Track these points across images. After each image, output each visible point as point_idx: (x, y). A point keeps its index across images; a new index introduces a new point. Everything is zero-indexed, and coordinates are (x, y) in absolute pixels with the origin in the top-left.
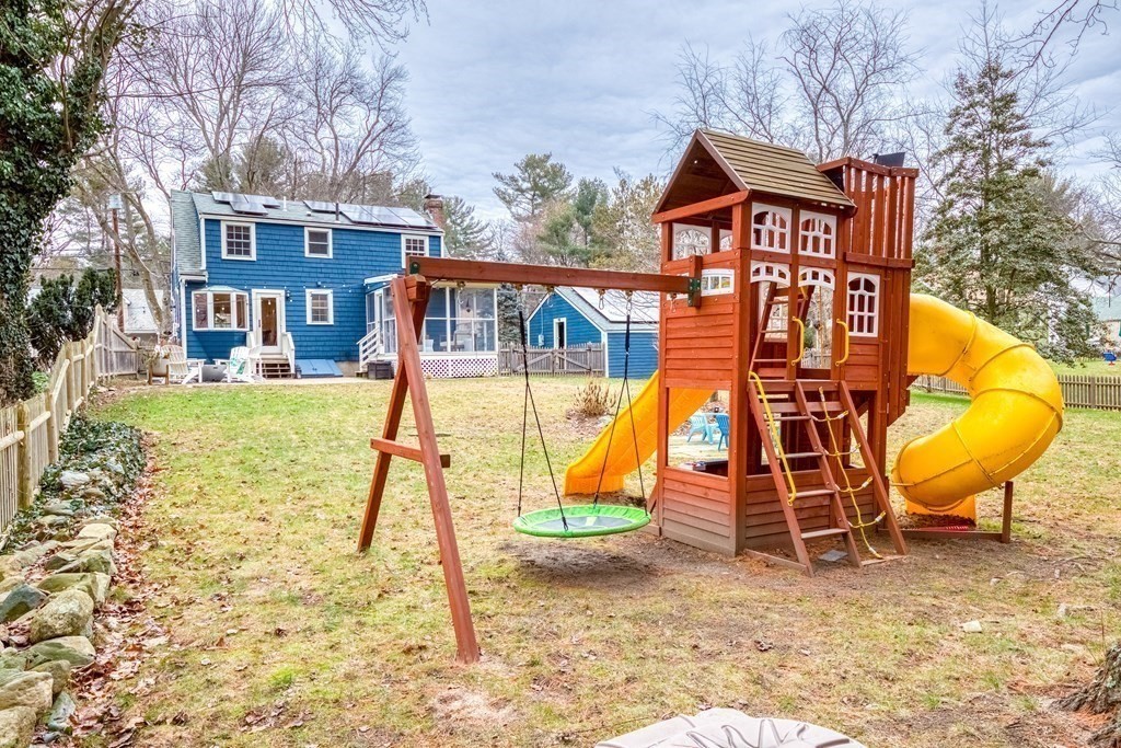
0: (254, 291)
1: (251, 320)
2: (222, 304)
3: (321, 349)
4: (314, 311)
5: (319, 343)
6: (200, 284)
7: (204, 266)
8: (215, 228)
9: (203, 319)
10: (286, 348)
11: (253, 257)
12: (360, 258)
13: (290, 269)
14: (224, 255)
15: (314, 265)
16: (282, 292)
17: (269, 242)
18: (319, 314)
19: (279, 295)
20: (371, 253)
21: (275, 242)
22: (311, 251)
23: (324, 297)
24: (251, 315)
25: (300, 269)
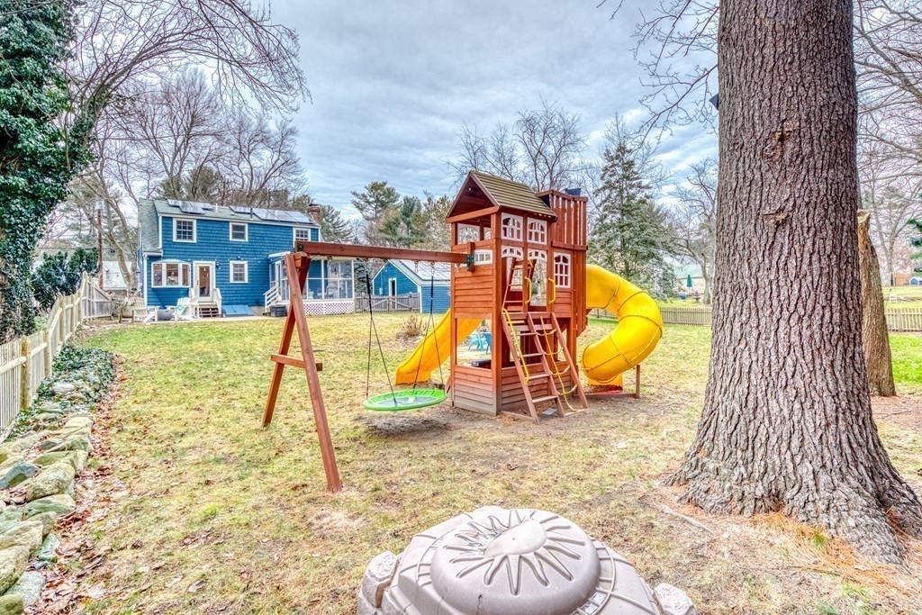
0: (194, 262)
1: (192, 281)
2: (172, 271)
3: (239, 298)
4: (235, 275)
5: (238, 295)
6: (158, 258)
7: (160, 247)
8: (169, 222)
9: (159, 280)
10: (216, 298)
11: (195, 241)
12: (266, 241)
13: (220, 248)
14: (175, 240)
15: (236, 246)
16: (214, 263)
17: (205, 231)
18: (239, 276)
19: (212, 265)
20: (273, 239)
21: (210, 232)
22: (234, 237)
23: (242, 266)
24: (192, 277)
25: (226, 248)
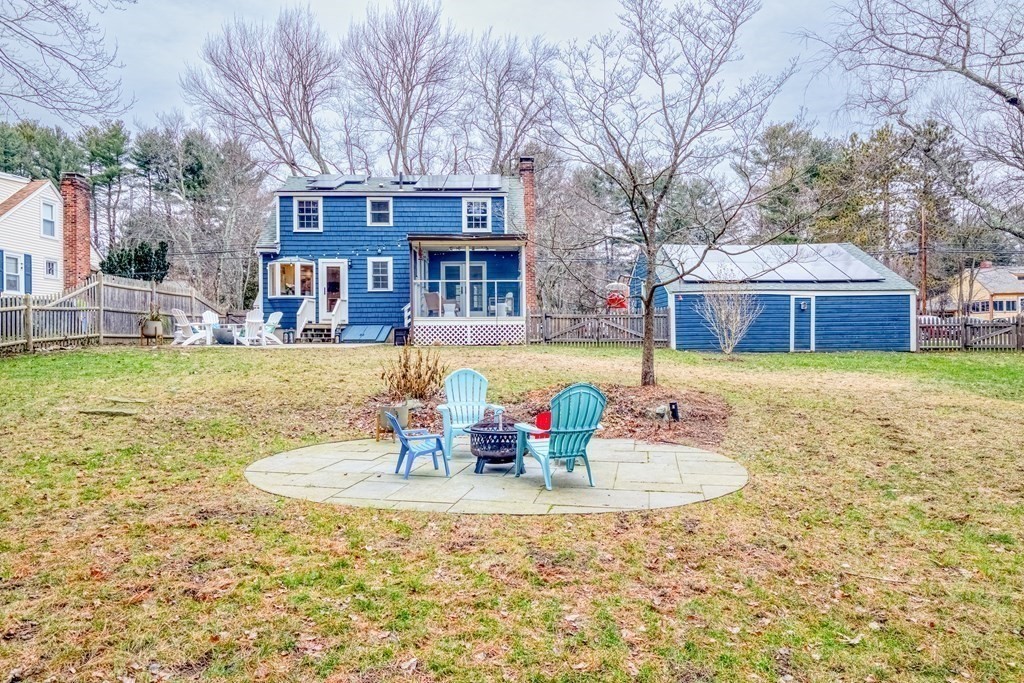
0: (320, 260)
1: (317, 288)
3: (380, 315)
4: (376, 279)
5: (379, 310)
7: (278, 240)
8: (288, 204)
11: (320, 229)
12: (420, 224)
13: (353, 238)
14: (296, 228)
15: (375, 234)
16: (346, 261)
17: (335, 214)
18: (380, 281)
19: (342, 264)
20: (430, 219)
21: (340, 214)
22: (374, 221)
23: (385, 264)
25: (362, 238)
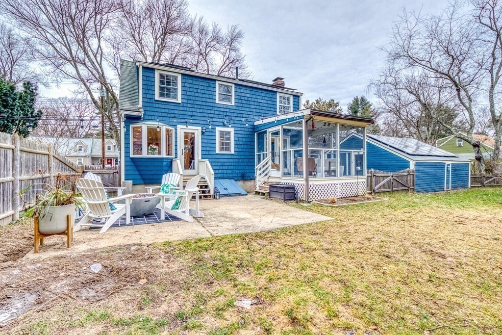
0: (179, 126)
1: (176, 150)
2: (154, 138)
3: (225, 171)
4: (221, 144)
5: (224, 168)
6: (137, 119)
7: (140, 105)
8: (151, 75)
9: (138, 147)
10: (205, 170)
11: (179, 100)
12: (252, 107)
13: (206, 111)
14: (157, 97)
15: (222, 110)
16: (200, 128)
17: (191, 90)
19: (197, 131)
20: (259, 104)
21: (195, 90)
22: (220, 99)
24: (176, 146)
25: (212, 112)
